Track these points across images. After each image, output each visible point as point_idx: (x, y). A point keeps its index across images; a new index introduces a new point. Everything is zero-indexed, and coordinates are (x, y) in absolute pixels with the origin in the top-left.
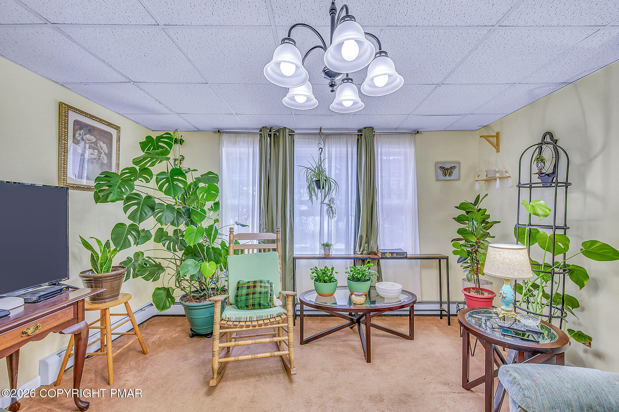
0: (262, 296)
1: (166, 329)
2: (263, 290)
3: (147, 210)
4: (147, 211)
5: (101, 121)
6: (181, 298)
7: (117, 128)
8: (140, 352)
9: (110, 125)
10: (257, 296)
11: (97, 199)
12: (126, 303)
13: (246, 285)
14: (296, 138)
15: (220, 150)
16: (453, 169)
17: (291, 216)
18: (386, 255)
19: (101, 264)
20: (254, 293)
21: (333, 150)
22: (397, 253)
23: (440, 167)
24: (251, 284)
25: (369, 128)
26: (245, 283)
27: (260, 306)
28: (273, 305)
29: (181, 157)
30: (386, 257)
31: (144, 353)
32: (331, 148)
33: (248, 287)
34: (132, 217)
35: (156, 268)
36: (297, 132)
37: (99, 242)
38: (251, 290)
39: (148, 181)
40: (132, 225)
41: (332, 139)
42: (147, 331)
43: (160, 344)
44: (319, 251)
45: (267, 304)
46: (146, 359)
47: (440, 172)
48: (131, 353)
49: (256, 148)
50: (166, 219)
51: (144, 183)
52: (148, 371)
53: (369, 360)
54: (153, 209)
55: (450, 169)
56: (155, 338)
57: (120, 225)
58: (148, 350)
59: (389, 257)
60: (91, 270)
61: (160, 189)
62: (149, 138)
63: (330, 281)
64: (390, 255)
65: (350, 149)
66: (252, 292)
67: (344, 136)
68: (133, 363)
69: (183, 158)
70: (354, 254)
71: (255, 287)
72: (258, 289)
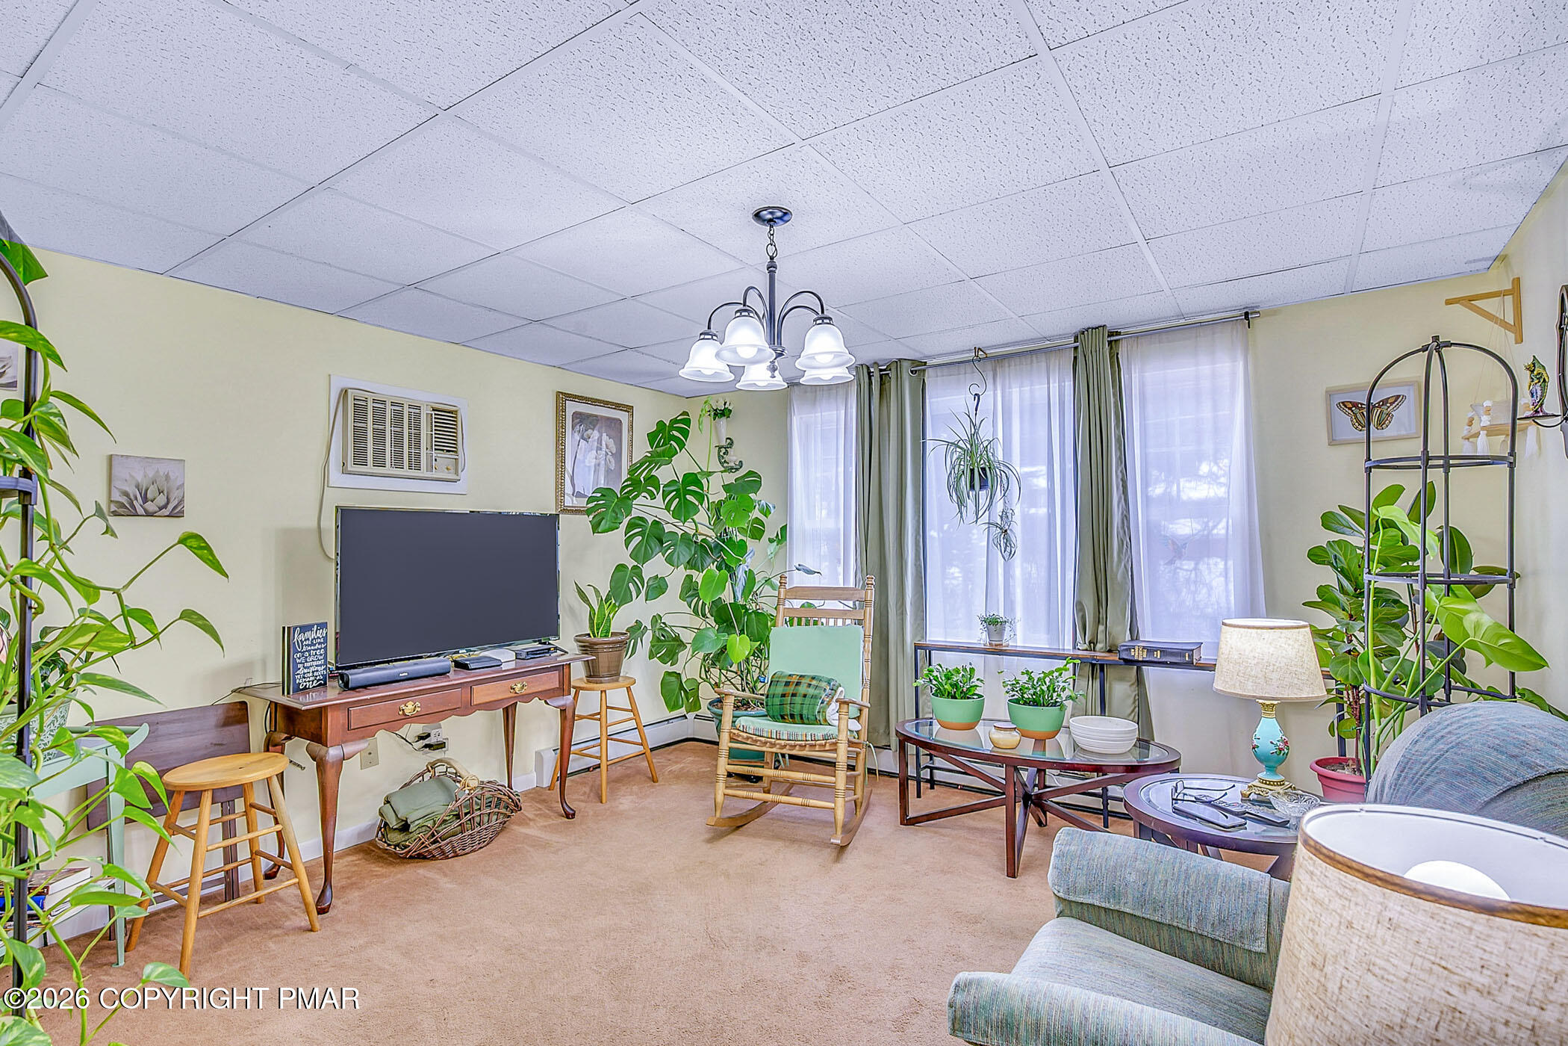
0: (807, 701)
1: (697, 759)
2: (811, 691)
3: (654, 543)
4: (653, 545)
5: (606, 404)
6: (710, 704)
7: (629, 409)
8: (649, 778)
9: (618, 406)
10: (798, 700)
11: (595, 528)
12: (629, 689)
13: (785, 680)
14: (930, 377)
15: (789, 418)
16: (1391, 404)
17: (919, 553)
18: (1133, 654)
19: (598, 625)
20: (794, 695)
21: (1015, 392)
22: (1163, 651)
23: (1343, 403)
24: (795, 679)
25: (1093, 328)
26: (784, 677)
27: (802, 720)
28: (825, 720)
29: (729, 441)
30: (1131, 658)
31: (654, 780)
32: (1010, 388)
33: (787, 684)
34: (634, 555)
35: (676, 643)
36: (935, 362)
37: (596, 591)
38: (791, 689)
39: (653, 497)
40: (635, 567)
41: (1012, 368)
42: (670, 757)
43: (678, 777)
44: (979, 637)
45: (813, 718)
46: (653, 787)
47: (1344, 419)
48: (638, 777)
49: (851, 408)
50: (678, 558)
51: (649, 502)
52: (649, 800)
53: (1012, 873)
54: (661, 542)
55: (1379, 407)
56: (676, 767)
57: (621, 567)
58: (660, 779)
59: (1141, 659)
60: (589, 635)
61: (668, 508)
62: (660, 424)
63: (965, 696)
64: (1145, 653)
65: (1054, 387)
66: (791, 692)
67: (1043, 358)
68: (635, 788)
69: (731, 443)
70: (1074, 648)
71: (798, 684)
72: (802, 689)
